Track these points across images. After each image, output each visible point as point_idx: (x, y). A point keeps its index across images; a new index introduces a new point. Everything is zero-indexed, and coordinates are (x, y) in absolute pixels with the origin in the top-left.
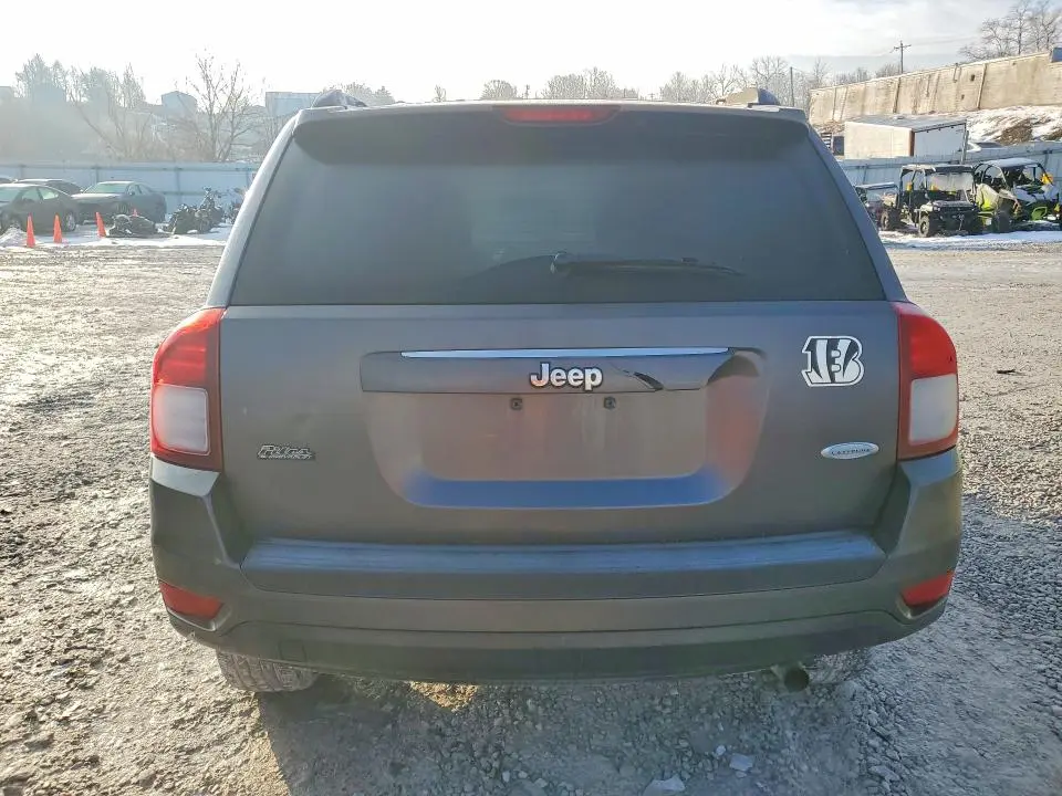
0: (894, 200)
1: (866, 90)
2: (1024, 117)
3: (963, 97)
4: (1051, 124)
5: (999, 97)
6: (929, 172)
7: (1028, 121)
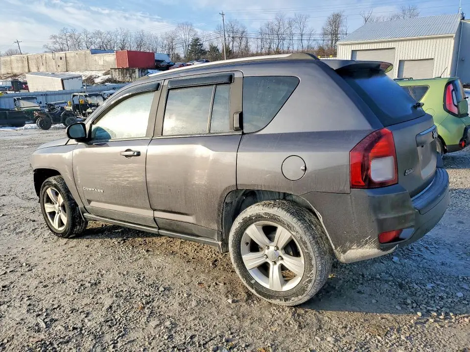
0: (71, 108)
1: (11, 61)
2: (89, 75)
3: (59, 66)
4: (100, 78)
5: (74, 67)
6: (86, 96)
7: (91, 76)
